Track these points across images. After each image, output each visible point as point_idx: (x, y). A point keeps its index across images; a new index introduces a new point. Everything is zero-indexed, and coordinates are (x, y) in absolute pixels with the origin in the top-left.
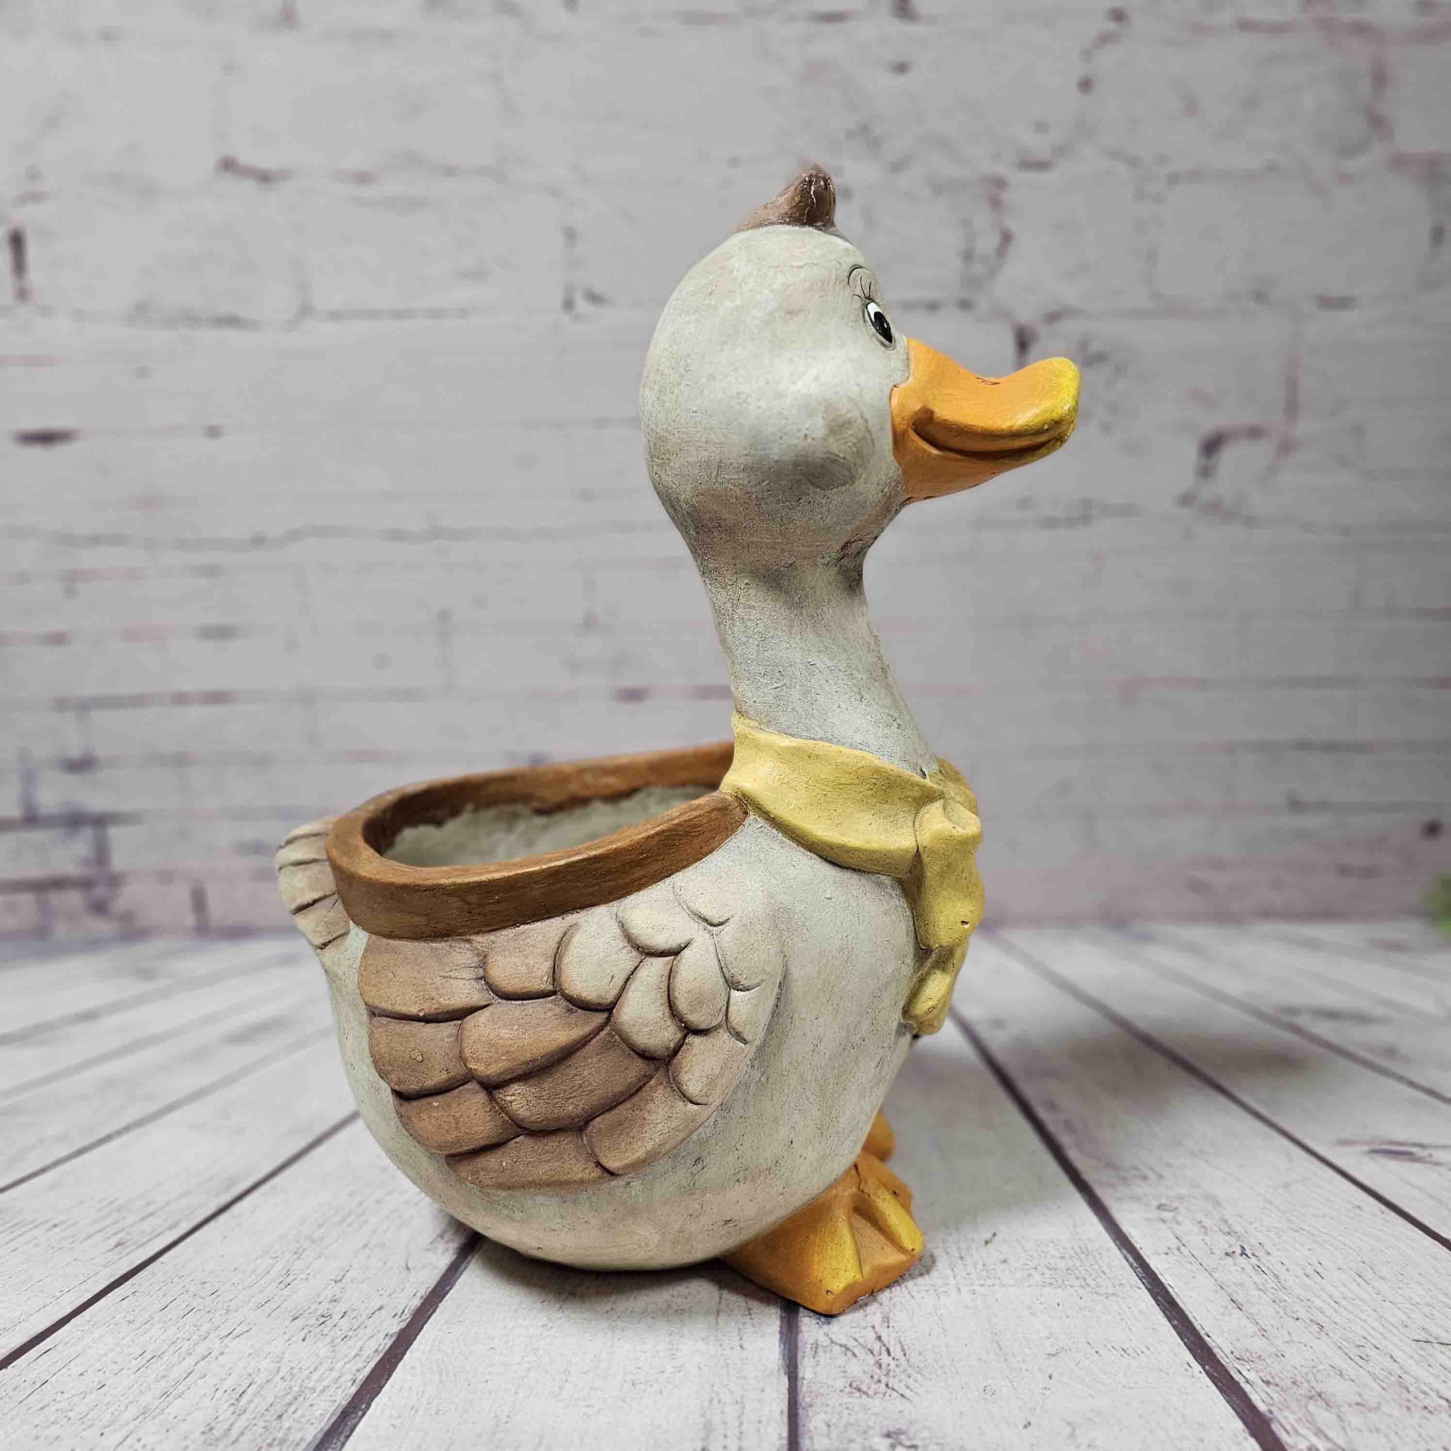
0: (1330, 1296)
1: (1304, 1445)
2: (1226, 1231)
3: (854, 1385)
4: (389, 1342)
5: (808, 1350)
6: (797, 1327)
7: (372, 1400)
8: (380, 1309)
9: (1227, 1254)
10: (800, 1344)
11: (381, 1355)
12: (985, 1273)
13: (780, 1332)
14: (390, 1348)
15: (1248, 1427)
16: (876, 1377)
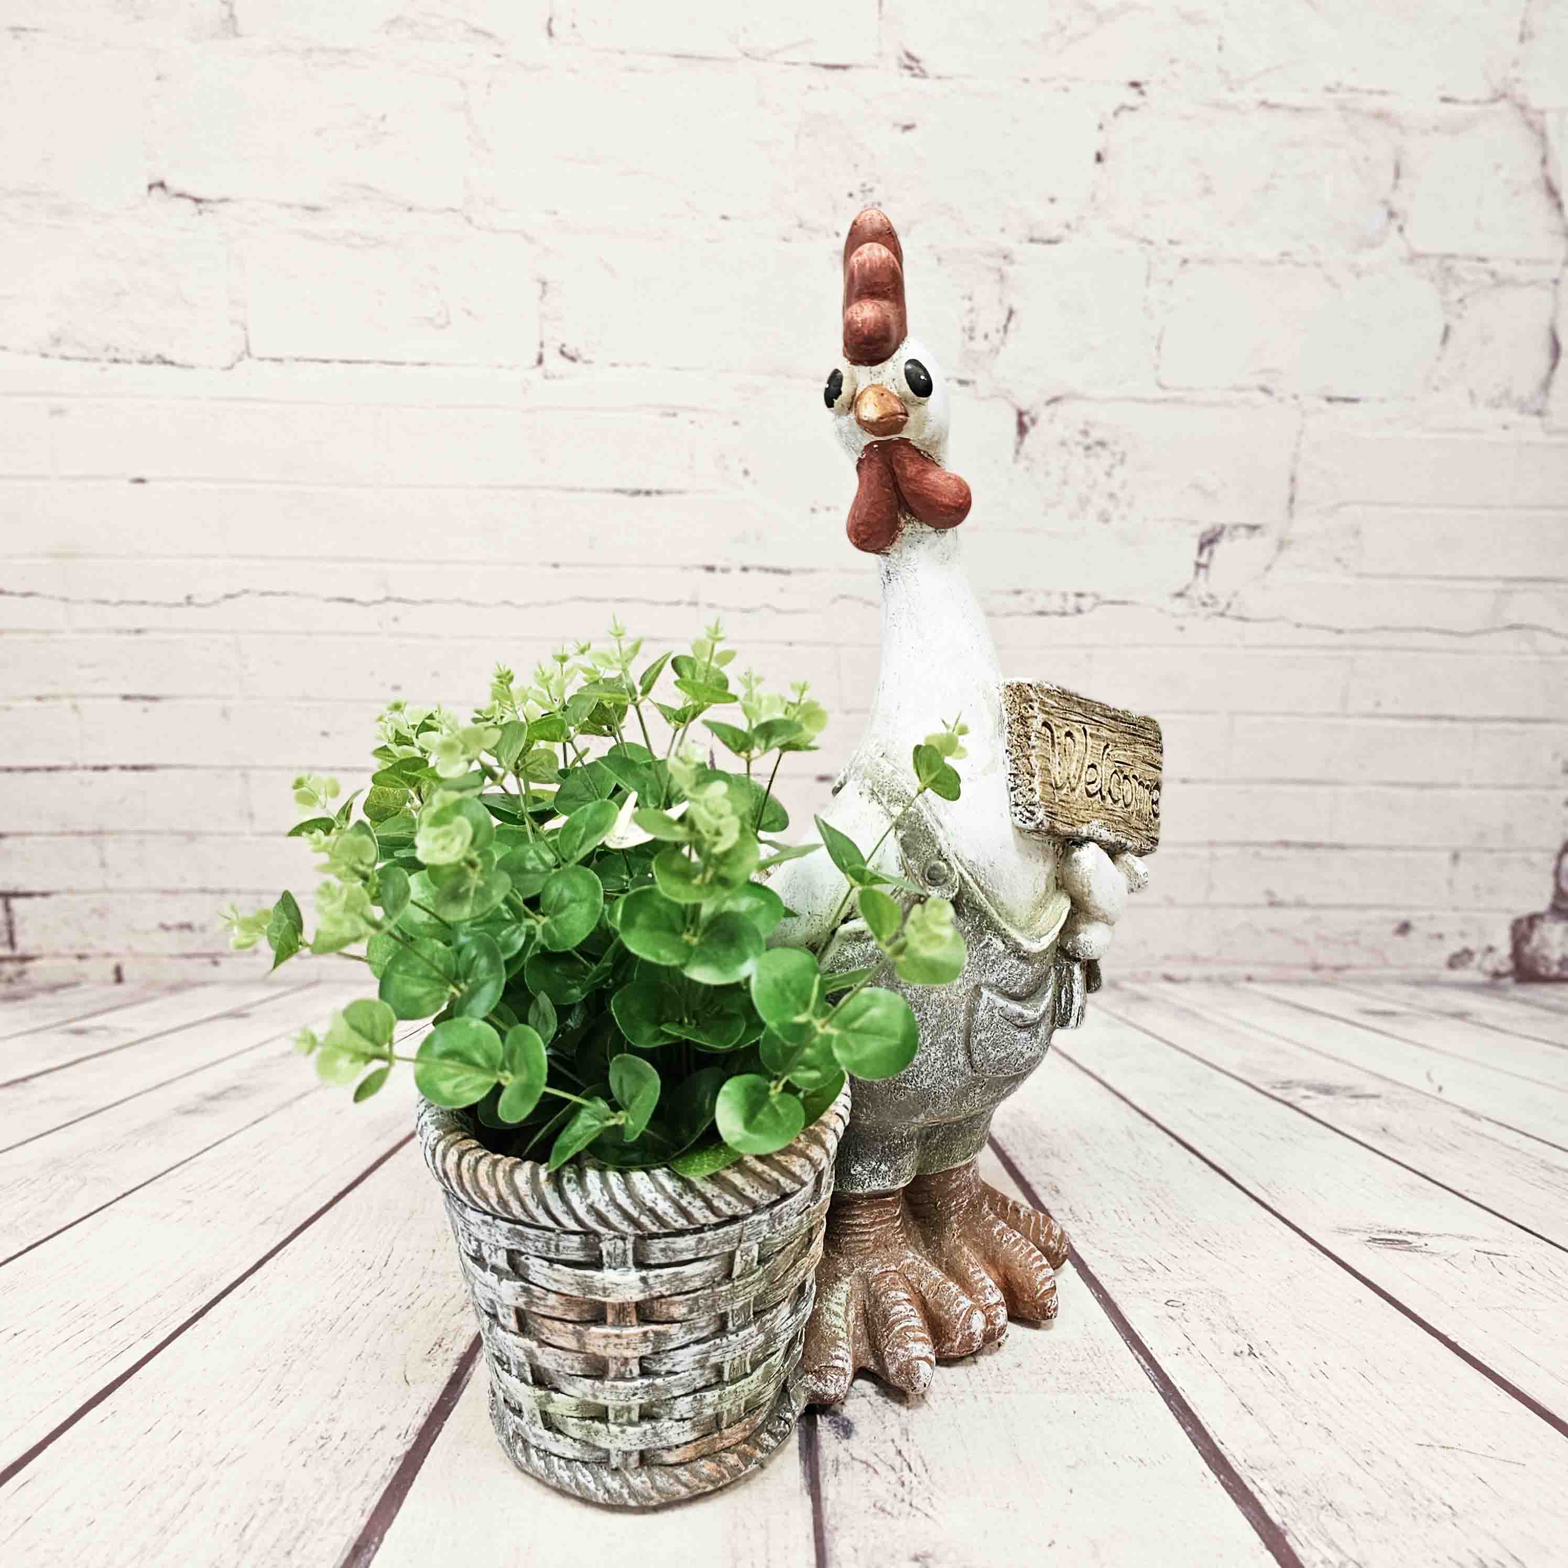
0: (1336, 1397)
1: (1317, 1558)
2: (1234, 1327)
3: (878, 1505)
4: (396, 1467)
5: (829, 1467)
6: (816, 1441)
7: (383, 1533)
8: (382, 1429)
9: (1236, 1354)
10: (820, 1461)
11: (389, 1481)
12: (999, 1379)
13: (800, 1449)
14: (398, 1472)
15: (1264, 1540)
16: (899, 1497)
